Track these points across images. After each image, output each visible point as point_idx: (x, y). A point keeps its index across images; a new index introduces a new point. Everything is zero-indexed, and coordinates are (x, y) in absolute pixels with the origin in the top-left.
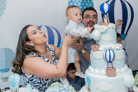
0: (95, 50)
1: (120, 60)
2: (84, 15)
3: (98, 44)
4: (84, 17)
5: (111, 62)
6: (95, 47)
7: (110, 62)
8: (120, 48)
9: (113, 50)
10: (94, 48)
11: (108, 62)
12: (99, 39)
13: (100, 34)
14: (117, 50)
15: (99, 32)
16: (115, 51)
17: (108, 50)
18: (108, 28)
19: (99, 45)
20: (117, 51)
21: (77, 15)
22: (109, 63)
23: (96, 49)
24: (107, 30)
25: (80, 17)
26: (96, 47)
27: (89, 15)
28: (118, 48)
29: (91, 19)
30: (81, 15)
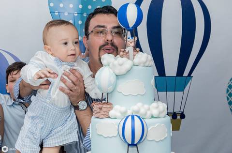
0: (101, 116)
1: (157, 142)
2: (90, 28)
3: (109, 101)
4: (90, 31)
5: (136, 145)
6: (101, 109)
7: (133, 145)
8: (160, 113)
9: (141, 117)
10: (98, 110)
11: (129, 145)
12: (111, 90)
13: (113, 78)
14: (152, 117)
15: (112, 72)
16: (147, 121)
17: (130, 117)
18: (134, 65)
19: (111, 104)
20: (153, 120)
21: (66, 44)
22: (130, 148)
23: (102, 112)
24: (132, 68)
25: (75, 50)
26: (103, 110)
27: (103, 27)
28: (155, 112)
29: (109, 37)
30: (76, 43)
